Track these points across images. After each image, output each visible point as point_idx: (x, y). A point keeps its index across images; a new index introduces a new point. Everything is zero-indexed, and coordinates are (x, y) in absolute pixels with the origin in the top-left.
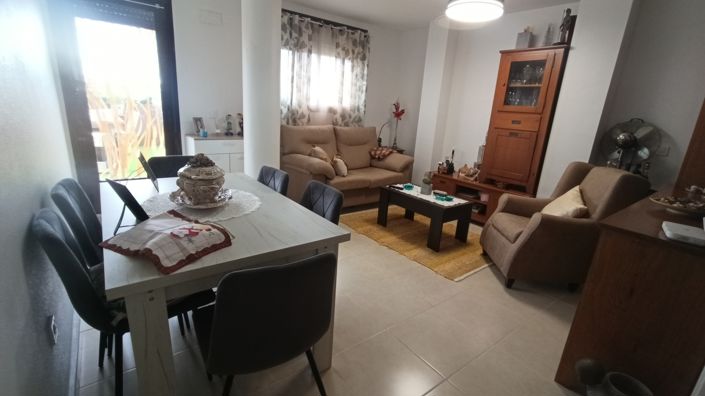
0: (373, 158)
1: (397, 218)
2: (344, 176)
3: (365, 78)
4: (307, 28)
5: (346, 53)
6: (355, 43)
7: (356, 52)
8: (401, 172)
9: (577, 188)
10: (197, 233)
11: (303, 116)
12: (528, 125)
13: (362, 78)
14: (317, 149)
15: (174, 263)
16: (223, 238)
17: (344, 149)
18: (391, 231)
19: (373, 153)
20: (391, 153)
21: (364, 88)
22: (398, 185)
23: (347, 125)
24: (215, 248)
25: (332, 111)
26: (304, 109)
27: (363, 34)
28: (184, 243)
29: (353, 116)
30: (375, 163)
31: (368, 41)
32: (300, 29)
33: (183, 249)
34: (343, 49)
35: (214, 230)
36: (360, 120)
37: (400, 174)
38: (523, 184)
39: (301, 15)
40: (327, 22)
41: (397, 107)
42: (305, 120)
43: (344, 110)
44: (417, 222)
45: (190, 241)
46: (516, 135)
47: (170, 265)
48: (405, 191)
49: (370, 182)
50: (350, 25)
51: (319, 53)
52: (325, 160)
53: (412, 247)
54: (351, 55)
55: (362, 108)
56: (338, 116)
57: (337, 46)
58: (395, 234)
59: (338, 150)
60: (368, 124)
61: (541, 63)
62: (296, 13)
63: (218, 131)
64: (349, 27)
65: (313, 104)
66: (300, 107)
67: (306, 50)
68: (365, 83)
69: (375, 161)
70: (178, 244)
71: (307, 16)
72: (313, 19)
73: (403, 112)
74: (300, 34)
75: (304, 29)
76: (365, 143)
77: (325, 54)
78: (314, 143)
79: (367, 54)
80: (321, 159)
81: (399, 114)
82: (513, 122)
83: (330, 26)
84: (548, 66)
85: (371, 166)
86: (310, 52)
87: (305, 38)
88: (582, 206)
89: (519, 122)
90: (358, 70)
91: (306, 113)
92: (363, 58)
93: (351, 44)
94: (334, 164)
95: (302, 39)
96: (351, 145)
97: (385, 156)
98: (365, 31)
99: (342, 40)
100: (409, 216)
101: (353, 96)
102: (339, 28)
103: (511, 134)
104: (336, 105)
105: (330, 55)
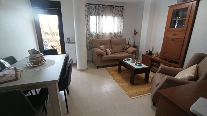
3: (123, 22)
4: (101, 8)
5: (115, 15)
6: (118, 11)
7: (119, 14)
11: (100, 36)
12: (180, 36)
17: (113, 46)
21: (123, 25)
22: (124, 59)
23: (116, 38)
25: (111, 34)
26: (101, 34)
27: (121, 8)
29: (118, 35)
31: (123, 10)
32: (99, 9)
36: (121, 36)
39: (99, 5)
41: (135, 31)
43: (115, 33)
51: (106, 16)
54: (117, 15)
55: (122, 32)
56: (113, 35)
57: (112, 13)
59: (111, 46)
60: (124, 37)
61: (186, 9)
62: (97, 4)
64: (116, 6)
65: (104, 32)
66: (99, 33)
67: (101, 15)
68: (123, 24)
71: (101, 5)
72: (103, 5)
73: (137, 33)
74: (99, 11)
77: (108, 16)
79: (123, 14)
81: (135, 33)
82: (173, 35)
83: (109, 7)
84: (189, 10)
85: (123, 51)
89: (176, 35)
90: (120, 20)
92: (122, 16)
99: (114, 11)
101: (118, 29)
102: (113, 7)
103: (172, 40)
104: (112, 32)
105: (109, 16)
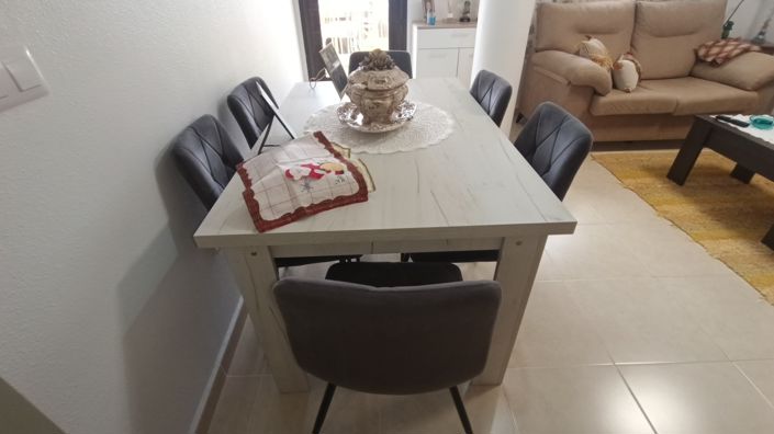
0: (699, 60)
2: (628, 91)
8: (756, 89)
10: (319, 176)
14: (595, 43)
16: (356, 188)
18: (691, 195)
19: (702, 52)
20: (746, 51)
28: (298, 189)
30: (700, 69)
33: (294, 198)
35: (348, 174)
37: (754, 95)
44: (756, 188)
45: (307, 187)
47: (272, 219)
48: (753, 131)
49: (678, 104)
52: (601, 62)
58: (696, 202)
63: (451, 16)
69: (701, 66)
70: (289, 189)
76: (691, 33)
78: (589, 33)
80: (594, 60)
94: (616, 70)
96: (661, 35)
97: (728, 59)
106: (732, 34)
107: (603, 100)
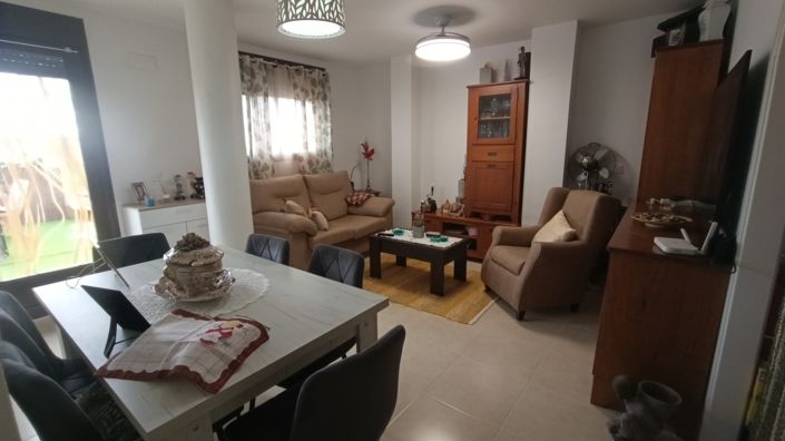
0: (349, 204)
1: (390, 266)
2: (325, 230)
3: (329, 118)
4: (260, 68)
5: (303, 94)
6: (313, 82)
7: (316, 91)
8: (384, 216)
9: (561, 212)
10: (230, 334)
11: (266, 167)
12: (503, 156)
13: (326, 119)
14: (290, 202)
15: (218, 377)
16: (258, 332)
17: (317, 199)
18: (387, 282)
19: (349, 199)
20: (369, 197)
21: (329, 130)
22: (387, 232)
23: (315, 172)
24: (254, 346)
25: (297, 158)
26: (267, 159)
27: (321, 73)
28: (222, 349)
29: (321, 161)
30: (352, 209)
31: (327, 80)
32: (252, 70)
33: (222, 357)
34: (303, 90)
35: (246, 325)
36: (328, 165)
37: (383, 219)
38: (508, 214)
39: (252, 56)
40: (282, 62)
41: (366, 147)
42: (269, 172)
43: (310, 156)
44: (410, 268)
45: (227, 345)
46: (494, 166)
47: (215, 380)
48: (396, 237)
49: (354, 232)
50: (306, 63)
51: (276, 96)
52: (302, 214)
53: (414, 296)
54: (311, 97)
55: (329, 152)
56: (305, 163)
57: (295, 86)
58: (394, 285)
59: (311, 201)
60: (337, 169)
61: (507, 97)
62: (246, 54)
63: (167, 196)
64: (306, 66)
65: (275, 153)
66: (262, 157)
67: (262, 92)
68: (329, 124)
69: (353, 208)
70: (215, 352)
71: (260, 57)
72: (266, 59)
73: (373, 151)
74: (253, 75)
75: (257, 71)
76: (338, 190)
77: (283, 96)
78: (283, 197)
79: (328, 94)
80: (298, 214)
81: (369, 154)
82: (490, 154)
83: (285, 66)
84: (513, 99)
85: (349, 214)
86: (266, 95)
87: (259, 80)
88: (570, 230)
89: (495, 154)
90: (320, 111)
91: (270, 163)
92: (325, 99)
93: (309, 83)
94: (313, 217)
95: (256, 82)
96: (323, 194)
97: (363, 202)
98: (323, 70)
99: (300, 80)
100: (401, 262)
101: (319, 140)
102: (294, 67)
103: (490, 166)
104: (301, 151)
105: (288, 97)
106: (356, 188)
107: (315, 238)
